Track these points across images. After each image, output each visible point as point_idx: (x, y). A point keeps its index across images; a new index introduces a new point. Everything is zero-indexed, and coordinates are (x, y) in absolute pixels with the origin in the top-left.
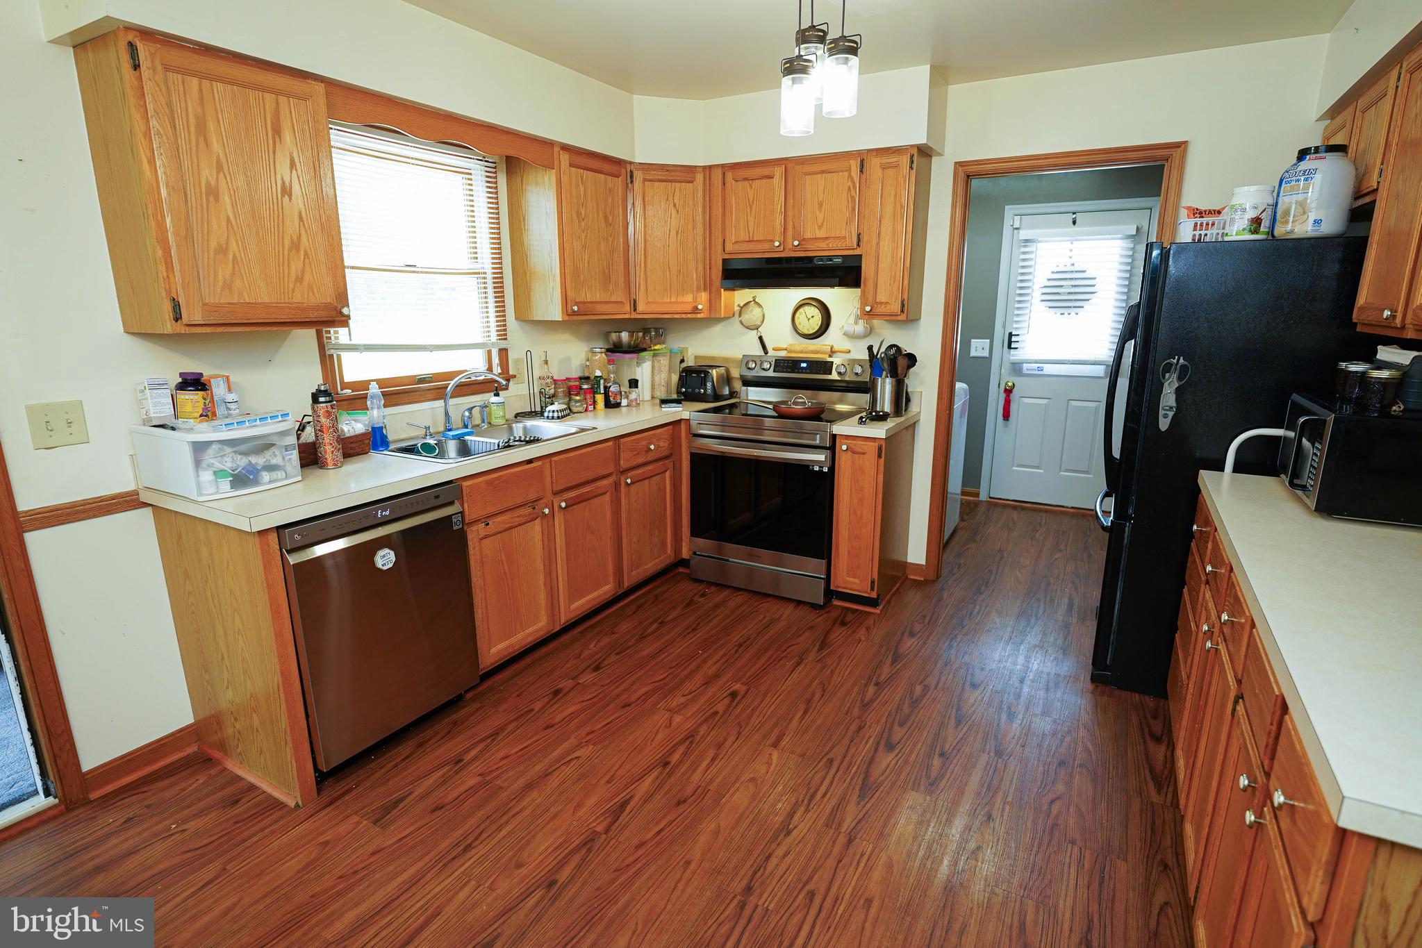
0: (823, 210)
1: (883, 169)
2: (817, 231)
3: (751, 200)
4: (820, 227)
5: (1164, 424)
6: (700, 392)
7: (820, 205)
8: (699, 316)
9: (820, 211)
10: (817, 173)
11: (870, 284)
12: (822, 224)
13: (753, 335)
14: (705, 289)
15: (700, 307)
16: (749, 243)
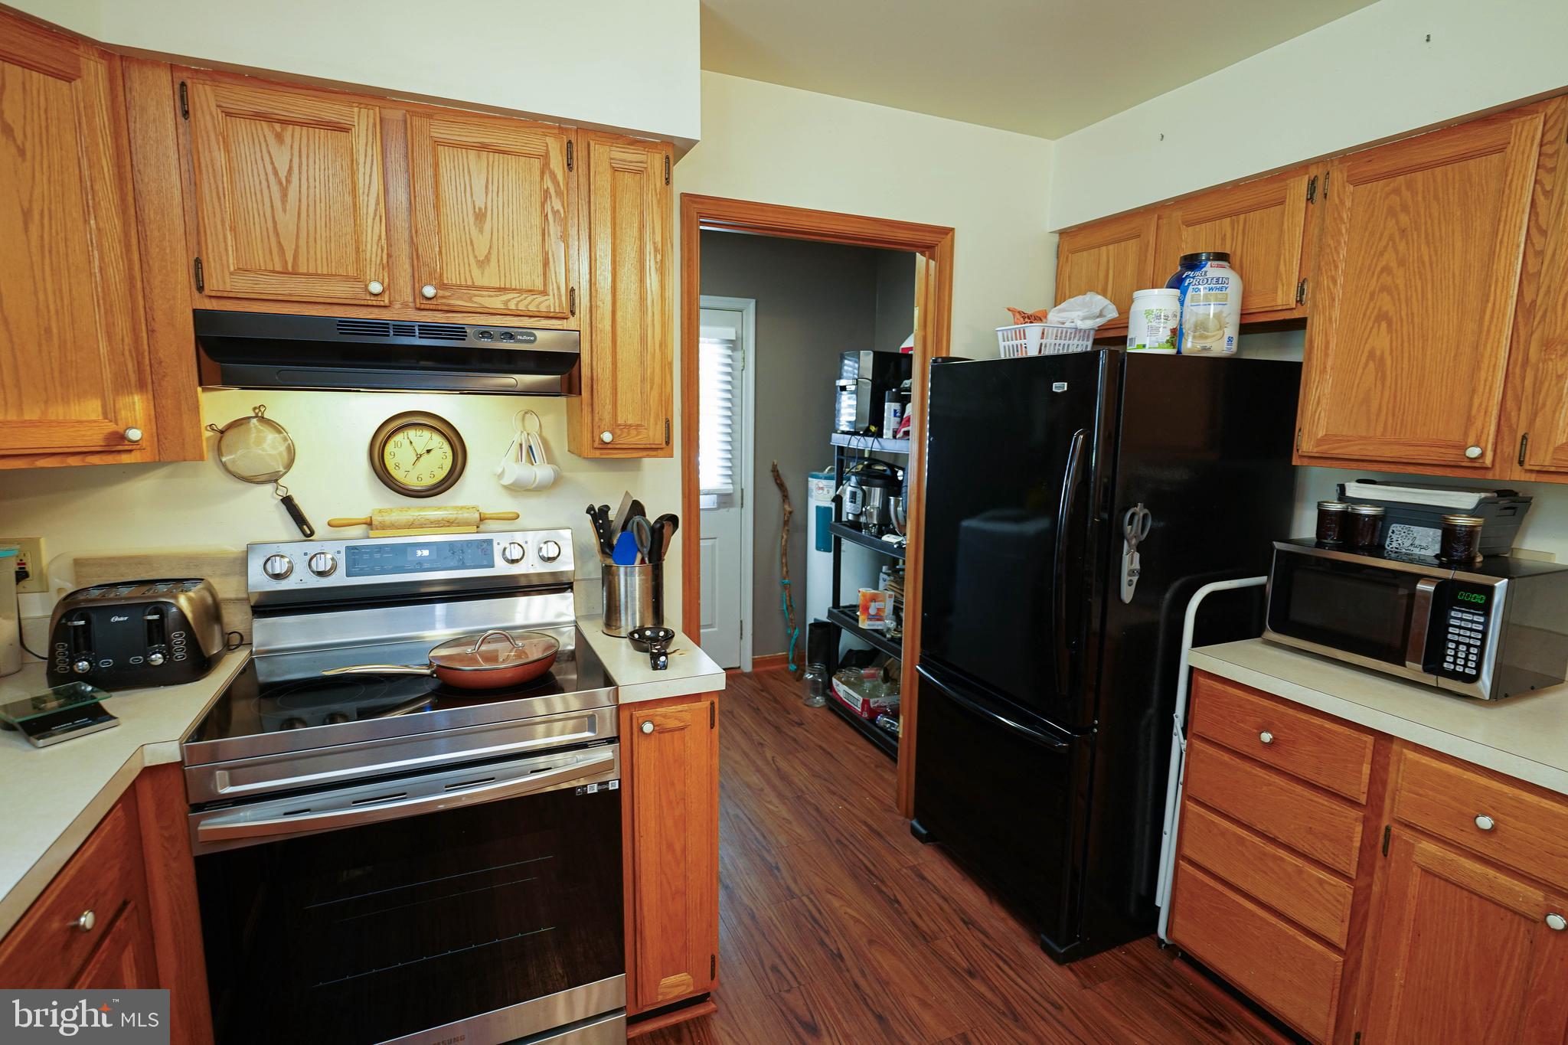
0: (487, 227)
1: (615, 170)
2: (476, 272)
3: (283, 174)
4: (483, 264)
5: (1127, 594)
6: (147, 663)
7: (480, 216)
8: (125, 459)
9: (481, 231)
10: (467, 147)
11: (604, 390)
12: (488, 258)
13: (266, 497)
14: (142, 386)
15: (135, 434)
16: (285, 278)
